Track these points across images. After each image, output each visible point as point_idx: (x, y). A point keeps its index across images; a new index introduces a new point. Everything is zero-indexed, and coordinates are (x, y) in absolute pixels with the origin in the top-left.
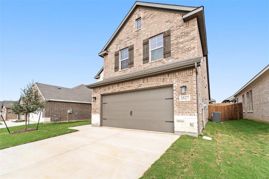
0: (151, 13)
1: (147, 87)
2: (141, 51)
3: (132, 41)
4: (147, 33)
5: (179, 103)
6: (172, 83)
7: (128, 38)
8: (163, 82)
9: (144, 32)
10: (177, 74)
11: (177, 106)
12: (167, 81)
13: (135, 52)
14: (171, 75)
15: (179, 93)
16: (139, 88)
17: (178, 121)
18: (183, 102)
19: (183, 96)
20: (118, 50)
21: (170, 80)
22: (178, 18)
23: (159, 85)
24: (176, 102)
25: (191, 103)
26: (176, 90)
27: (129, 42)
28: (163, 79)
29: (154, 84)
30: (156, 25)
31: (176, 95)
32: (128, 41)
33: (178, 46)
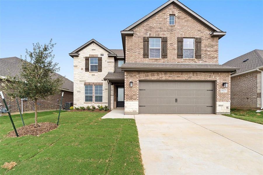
0: (186, 17)
1: (197, 79)
2: (175, 46)
3: (165, 33)
4: (181, 32)
5: (220, 94)
6: (216, 80)
7: (160, 28)
8: (210, 78)
9: (178, 30)
10: (220, 74)
11: (219, 95)
12: (212, 77)
13: (169, 45)
14: (216, 74)
15: (221, 87)
16: (189, 79)
17: (219, 106)
18: (223, 93)
19: (222, 89)
20: (147, 36)
21: (215, 77)
22: (207, 32)
23: (206, 80)
24: (219, 93)
25: (227, 94)
26: (218, 85)
27: (162, 33)
28: (210, 76)
29: (202, 78)
30: (190, 29)
31: (219, 88)
32: (160, 31)
33: (206, 52)
